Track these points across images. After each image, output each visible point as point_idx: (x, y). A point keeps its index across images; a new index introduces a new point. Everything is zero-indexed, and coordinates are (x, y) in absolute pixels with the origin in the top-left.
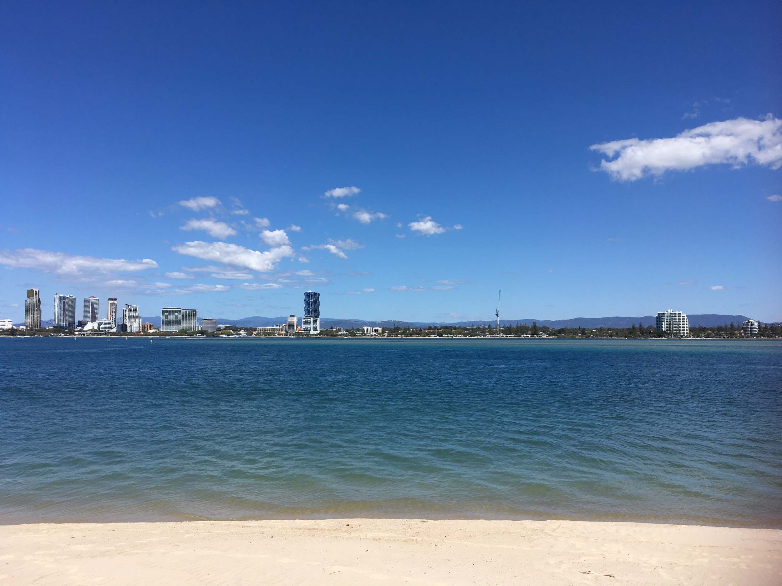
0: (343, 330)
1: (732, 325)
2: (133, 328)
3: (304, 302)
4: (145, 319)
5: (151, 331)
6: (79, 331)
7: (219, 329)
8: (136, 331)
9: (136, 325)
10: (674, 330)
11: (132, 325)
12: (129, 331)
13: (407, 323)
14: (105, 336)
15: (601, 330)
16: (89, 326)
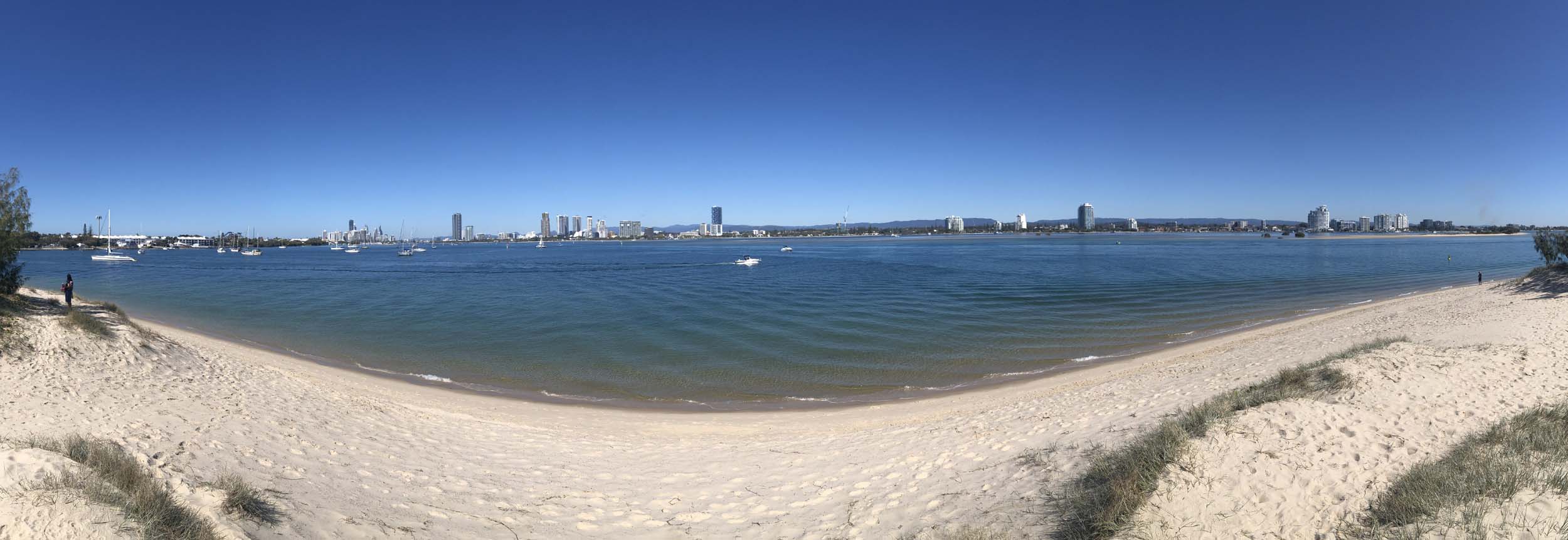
0: (738, 233)
1: (987, 225)
2: (603, 235)
3: (711, 214)
4: (609, 229)
5: (614, 236)
6: (572, 237)
7: (655, 234)
8: (604, 237)
9: (604, 232)
10: (955, 228)
11: (602, 232)
12: (600, 237)
13: (782, 227)
14: (586, 240)
15: (911, 229)
16: (577, 234)
